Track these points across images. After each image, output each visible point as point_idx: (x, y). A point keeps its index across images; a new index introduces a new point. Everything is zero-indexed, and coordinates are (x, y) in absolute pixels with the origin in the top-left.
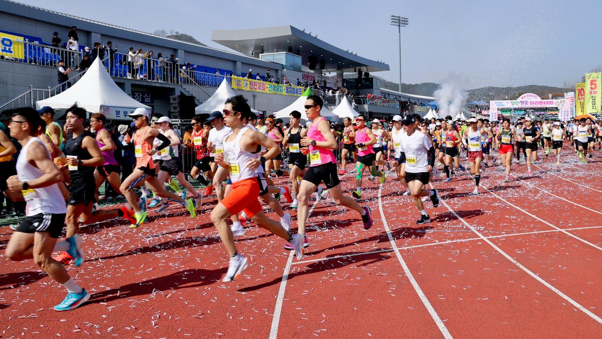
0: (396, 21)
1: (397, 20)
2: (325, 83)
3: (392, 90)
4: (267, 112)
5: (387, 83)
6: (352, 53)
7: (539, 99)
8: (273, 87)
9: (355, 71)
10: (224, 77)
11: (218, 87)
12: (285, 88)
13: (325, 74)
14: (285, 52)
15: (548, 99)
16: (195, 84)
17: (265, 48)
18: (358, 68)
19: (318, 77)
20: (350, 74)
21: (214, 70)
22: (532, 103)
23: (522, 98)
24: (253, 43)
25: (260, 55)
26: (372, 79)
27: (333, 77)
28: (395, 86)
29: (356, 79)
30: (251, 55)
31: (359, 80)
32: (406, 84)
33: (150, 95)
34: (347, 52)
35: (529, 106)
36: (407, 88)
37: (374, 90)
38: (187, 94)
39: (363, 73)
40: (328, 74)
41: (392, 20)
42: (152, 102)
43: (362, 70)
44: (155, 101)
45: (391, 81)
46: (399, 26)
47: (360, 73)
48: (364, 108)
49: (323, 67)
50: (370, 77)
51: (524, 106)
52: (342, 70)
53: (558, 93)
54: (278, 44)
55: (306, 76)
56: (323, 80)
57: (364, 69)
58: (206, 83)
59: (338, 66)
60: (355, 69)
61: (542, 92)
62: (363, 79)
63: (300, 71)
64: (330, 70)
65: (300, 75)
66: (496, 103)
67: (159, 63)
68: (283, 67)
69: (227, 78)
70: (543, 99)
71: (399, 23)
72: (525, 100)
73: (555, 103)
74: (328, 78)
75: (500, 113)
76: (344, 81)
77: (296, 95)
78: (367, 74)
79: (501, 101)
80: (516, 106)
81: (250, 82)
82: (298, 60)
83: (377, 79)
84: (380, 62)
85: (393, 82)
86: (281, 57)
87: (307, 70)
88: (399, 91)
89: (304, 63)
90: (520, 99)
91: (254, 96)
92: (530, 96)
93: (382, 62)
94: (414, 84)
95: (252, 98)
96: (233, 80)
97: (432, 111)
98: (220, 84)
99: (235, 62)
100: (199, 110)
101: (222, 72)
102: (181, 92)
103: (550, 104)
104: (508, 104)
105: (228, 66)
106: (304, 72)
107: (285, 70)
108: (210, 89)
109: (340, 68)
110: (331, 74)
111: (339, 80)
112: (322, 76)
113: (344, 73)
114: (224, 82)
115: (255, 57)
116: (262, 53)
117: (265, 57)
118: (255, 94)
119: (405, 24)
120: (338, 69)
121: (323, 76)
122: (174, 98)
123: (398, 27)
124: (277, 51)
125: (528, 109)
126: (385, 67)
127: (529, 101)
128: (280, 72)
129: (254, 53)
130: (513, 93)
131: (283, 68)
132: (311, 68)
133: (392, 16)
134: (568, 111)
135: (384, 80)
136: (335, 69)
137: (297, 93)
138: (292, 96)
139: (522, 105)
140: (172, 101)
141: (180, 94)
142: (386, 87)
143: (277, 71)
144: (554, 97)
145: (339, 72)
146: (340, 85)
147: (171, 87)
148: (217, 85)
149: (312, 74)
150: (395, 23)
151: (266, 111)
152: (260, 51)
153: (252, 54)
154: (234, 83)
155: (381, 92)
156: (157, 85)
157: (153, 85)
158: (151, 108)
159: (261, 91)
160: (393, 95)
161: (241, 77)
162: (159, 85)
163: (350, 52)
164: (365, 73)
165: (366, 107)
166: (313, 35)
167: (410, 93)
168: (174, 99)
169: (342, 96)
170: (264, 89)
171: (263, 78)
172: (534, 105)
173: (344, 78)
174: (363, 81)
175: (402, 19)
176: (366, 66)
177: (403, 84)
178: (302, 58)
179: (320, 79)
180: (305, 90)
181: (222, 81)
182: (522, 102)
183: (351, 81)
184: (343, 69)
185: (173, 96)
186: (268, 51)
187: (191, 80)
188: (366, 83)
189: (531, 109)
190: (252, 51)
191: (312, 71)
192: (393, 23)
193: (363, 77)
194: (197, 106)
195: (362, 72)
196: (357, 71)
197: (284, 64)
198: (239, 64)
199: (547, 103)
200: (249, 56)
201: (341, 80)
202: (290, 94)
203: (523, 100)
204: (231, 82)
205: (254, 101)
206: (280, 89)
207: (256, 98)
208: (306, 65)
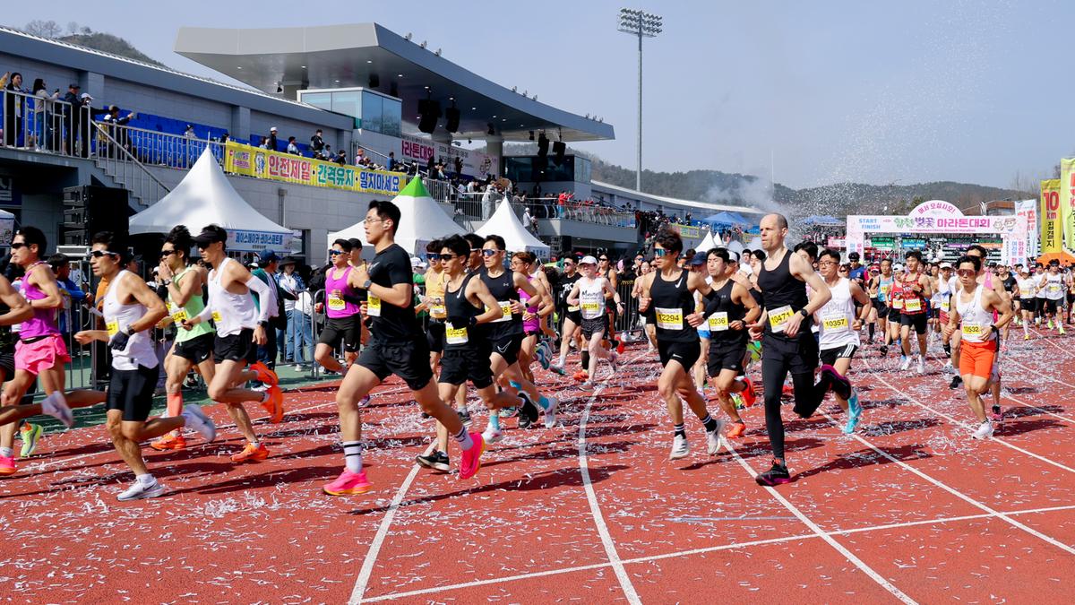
0: (633, 23)
1: (635, 19)
2: (458, 164)
3: (619, 185)
5: (607, 168)
6: (524, 96)
7: (958, 214)
8: (328, 171)
9: (532, 138)
10: (205, 145)
12: (357, 174)
13: (459, 144)
14: (362, 89)
15: (979, 214)
16: (129, 159)
17: (311, 77)
18: (537, 132)
19: (442, 149)
20: (519, 145)
21: (180, 127)
22: (941, 222)
23: (921, 211)
24: (281, 62)
25: (299, 92)
26: (572, 158)
27: (478, 152)
28: (626, 177)
29: (533, 158)
30: (275, 91)
31: (540, 160)
33: (11, 183)
34: (513, 92)
35: (935, 229)
37: (577, 185)
38: (108, 184)
39: (551, 143)
41: (625, 20)
42: (16, 199)
43: (547, 137)
44: (24, 198)
45: (617, 165)
47: (543, 142)
49: (453, 127)
50: (566, 153)
51: (924, 230)
52: (498, 132)
53: (1001, 202)
54: (345, 69)
55: (411, 147)
57: (553, 136)
58: (158, 158)
59: (491, 126)
60: (532, 133)
61: (966, 197)
62: (551, 157)
63: (399, 135)
64: (472, 133)
66: (860, 221)
67: (36, 104)
68: (355, 124)
69: (212, 146)
70: (967, 214)
71: (640, 27)
72: (926, 215)
73: (994, 224)
74: (465, 153)
75: (870, 244)
76: (504, 161)
78: (560, 147)
79: (873, 217)
80: (906, 230)
81: (272, 157)
83: (584, 158)
85: (623, 168)
86: (350, 101)
87: (413, 131)
88: (635, 189)
89: (406, 115)
90: (915, 213)
91: (281, 193)
92: (939, 206)
93: (598, 119)
95: (276, 198)
96: (228, 151)
99: (233, 108)
100: (139, 223)
101: (201, 131)
102: (93, 178)
103: (983, 226)
105: (218, 119)
106: (407, 137)
107: (360, 130)
108: (167, 174)
109: (495, 130)
110: (471, 144)
111: (493, 158)
112: (450, 147)
113: (505, 144)
114: (206, 157)
115: (286, 96)
116: (304, 87)
117: (311, 100)
118: (284, 187)
120: (491, 133)
121: (453, 149)
122: (73, 193)
124: (341, 85)
125: (932, 236)
126: (604, 131)
127: (936, 218)
128: (346, 134)
129: (282, 87)
130: (901, 200)
131: (355, 127)
132: (425, 127)
134: (1021, 244)
135: (602, 163)
136: (482, 133)
137: (388, 187)
139: (921, 228)
140: (68, 201)
141: (90, 184)
142: (605, 178)
143: (339, 132)
144: (993, 210)
145: (493, 139)
146: (494, 169)
147: (67, 164)
148: (187, 164)
149: (426, 141)
151: (308, 231)
152: (300, 83)
153: (279, 90)
154: (229, 158)
155: (593, 191)
156: (29, 159)
157: (20, 157)
158: (12, 215)
159: (300, 180)
160: (621, 197)
161: (248, 146)
162: (36, 160)
164: (555, 143)
167: (662, 193)
168: (75, 195)
169: (500, 198)
170: (305, 176)
171: (304, 149)
172: (948, 228)
173: (505, 153)
174: (551, 163)
175: (646, 19)
176: (559, 127)
178: (402, 103)
179: (445, 154)
180: (408, 181)
182: (921, 221)
183: (523, 161)
184: (503, 133)
185: (71, 189)
186: (318, 85)
187: (119, 150)
188: (557, 169)
189: (939, 236)
190: (280, 84)
191: (427, 136)
193: (550, 152)
194: (133, 213)
195: (548, 142)
196: (537, 137)
197: (358, 115)
198: (244, 114)
199: (977, 222)
200: (271, 95)
201: (496, 157)
202: (371, 189)
203: (921, 216)
204: (223, 155)
205: (281, 205)
206: (345, 177)
207: (286, 198)
208: (412, 120)
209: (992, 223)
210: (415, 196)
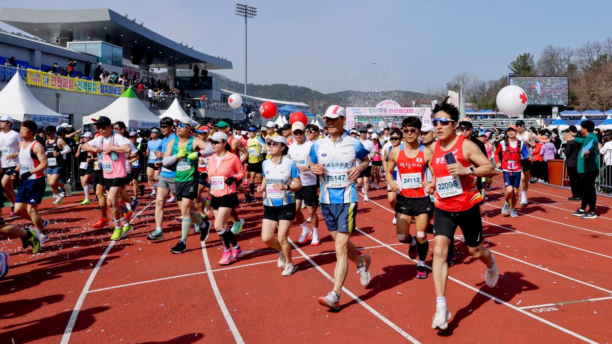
0: (243, 11)
1: (243, 9)
4: (75, 116)
5: (231, 82)
6: (186, 47)
7: (399, 107)
8: (83, 84)
9: (191, 68)
10: (16, 70)
11: (8, 82)
12: (99, 86)
13: (153, 70)
14: (101, 42)
15: (411, 107)
17: (74, 35)
18: (194, 65)
19: (144, 73)
20: (184, 72)
22: (391, 110)
23: (382, 105)
24: (59, 27)
25: (68, 43)
26: (211, 78)
27: (163, 74)
29: (191, 77)
30: (55, 42)
31: (195, 79)
32: (253, 85)
34: (181, 44)
35: (388, 114)
36: (254, 89)
37: (214, 91)
39: (200, 71)
40: (156, 71)
41: (238, 9)
43: (198, 68)
45: (236, 81)
46: (246, 16)
47: (196, 70)
48: (199, 112)
49: (150, 62)
50: (208, 75)
51: (383, 114)
52: (174, 66)
53: (422, 100)
54: (93, 31)
55: (128, 72)
56: (150, 77)
57: (202, 66)
59: (169, 61)
60: (191, 65)
62: (201, 77)
63: (121, 66)
64: (159, 65)
65: (120, 71)
66: (352, 110)
68: (98, 59)
69: (20, 71)
70: (403, 107)
71: (246, 13)
72: (384, 107)
74: (156, 75)
75: (357, 121)
76: (176, 79)
77: (114, 94)
78: (205, 72)
79: (359, 108)
80: (374, 114)
82: (118, 51)
83: (218, 78)
84: (220, 58)
85: (239, 82)
86: (95, 48)
87: (128, 63)
88: (244, 94)
89: (126, 55)
90: (378, 106)
91: (58, 96)
92: (390, 103)
93: (224, 59)
94: (263, 85)
95: (55, 98)
96: (28, 74)
97: (282, 118)
98: (11, 78)
99: (32, 51)
103: (410, 112)
104: (365, 111)
105: (22, 56)
106: (126, 67)
107: (100, 63)
109: (172, 64)
110: (159, 71)
111: (171, 77)
112: (148, 72)
113: (177, 70)
115: (61, 45)
116: (71, 40)
117: (75, 47)
118: (59, 92)
119: (252, 15)
120: (169, 65)
121: (150, 73)
123: (244, 18)
124: (91, 40)
125: (389, 117)
126: (227, 65)
127: (388, 108)
129: (59, 40)
130: (372, 99)
131: (98, 61)
132: (134, 63)
133: (238, 4)
135: (228, 80)
136: (165, 65)
138: (109, 96)
139: (381, 113)
144: (417, 105)
145: (171, 68)
146: (171, 84)
148: (6, 80)
149: (136, 69)
150: (240, 13)
151: (73, 115)
152: (68, 38)
153: (57, 41)
154: (29, 77)
155: (222, 94)
159: (68, 89)
161: (40, 71)
163: (184, 44)
164: (203, 70)
165: (202, 112)
166: (138, 22)
167: (258, 96)
169: (173, 98)
170: (71, 87)
172: (395, 113)
173: (177, 76)
174: (201, 80)
175: (249, 9)
176: (204, 62)
177: (251, 84)
178: (123, 49)
179: (146, 76)
180: (125, 90)
181: (14, 75)
182: (381, 110)
183: (186, 79)
184: (176, 65)
186: (79, 39)
188: (204, 83)
190: (57, 38)
191: (137, 66)
192: (238, 13)
193: (200, 75)
195: (199, 69)
196: (193, 67)
197: (100, 55)
198: (38, 54)
199: (407, 110)
200: (53, 44)
201: (172, 77)
202: (106, 93)
203: (381, 107)
204: (25, 75)
205: (58, 102)
206: (92, 87)
207: (60, 98)
208: (129, 58)
209: (414, 111)
210: (129, 97)
